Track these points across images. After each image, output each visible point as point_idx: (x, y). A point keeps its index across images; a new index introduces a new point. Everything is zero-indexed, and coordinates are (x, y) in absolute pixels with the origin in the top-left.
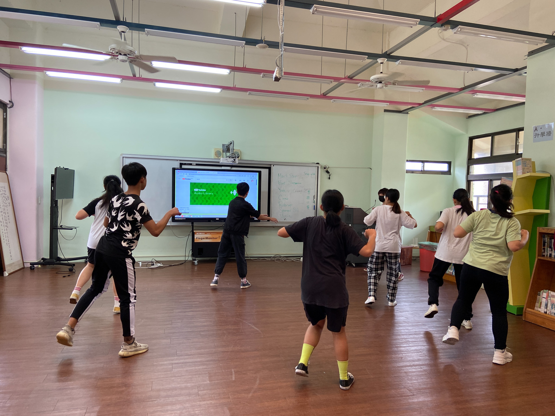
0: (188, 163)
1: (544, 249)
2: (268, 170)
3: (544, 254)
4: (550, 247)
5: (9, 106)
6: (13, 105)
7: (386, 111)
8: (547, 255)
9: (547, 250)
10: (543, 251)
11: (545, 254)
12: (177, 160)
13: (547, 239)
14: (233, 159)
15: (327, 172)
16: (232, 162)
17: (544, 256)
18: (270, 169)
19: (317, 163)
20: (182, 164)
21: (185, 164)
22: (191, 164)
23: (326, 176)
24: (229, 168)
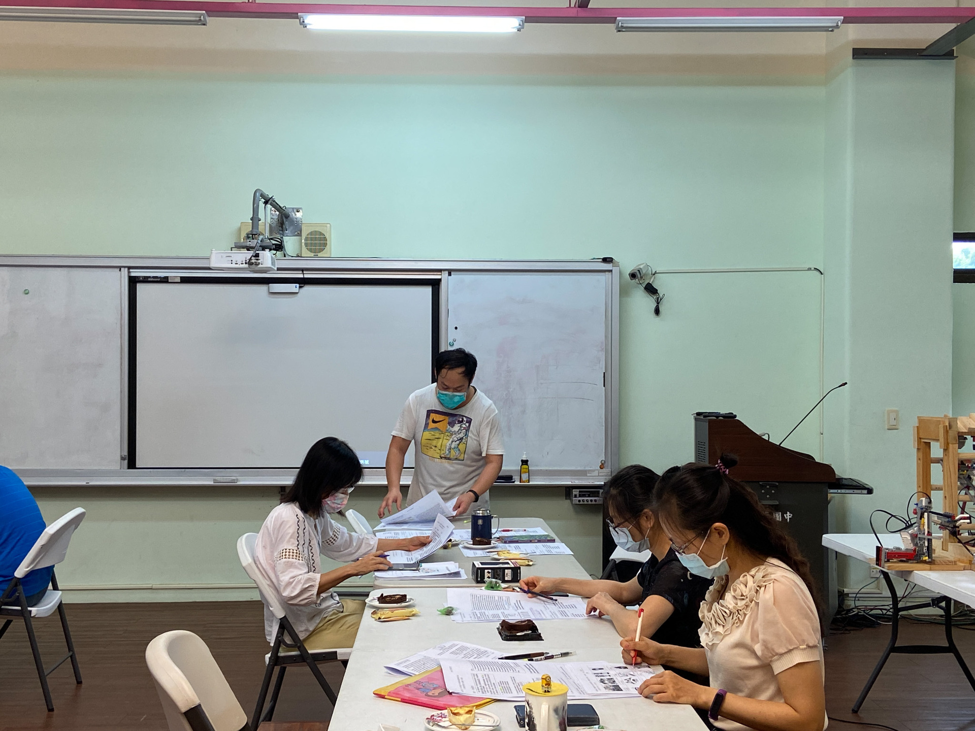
0: (154, 277)
2: (428, 290)
7: (860, 53)
12: (120, 268)
14: (248, 254)
15: (651, 290)
16: (247, 266)
18: (435, 285)
19: (606, 260)
20: (133, 282)
21: (146, 280)
22: (165, 280)
23: (644, 303)
24: (293, 287)
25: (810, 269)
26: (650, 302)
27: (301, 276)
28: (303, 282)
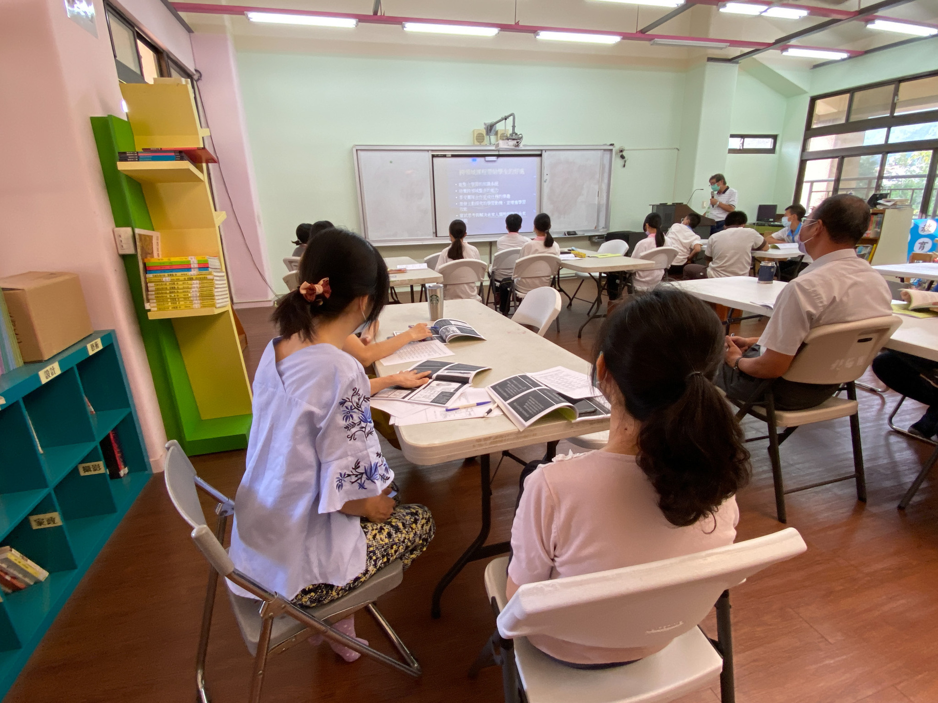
0: (441, 155)
6: (200, 77)
7: (709, 59)
12: (429, 151)
15: (622, 157)
16: (514, 149)
19: (611, 145)
20: (433, 156)
21: (438, 156)
24: (494, 158)
25: (675, 148)
27: (497, 153)
28: (499, 156)
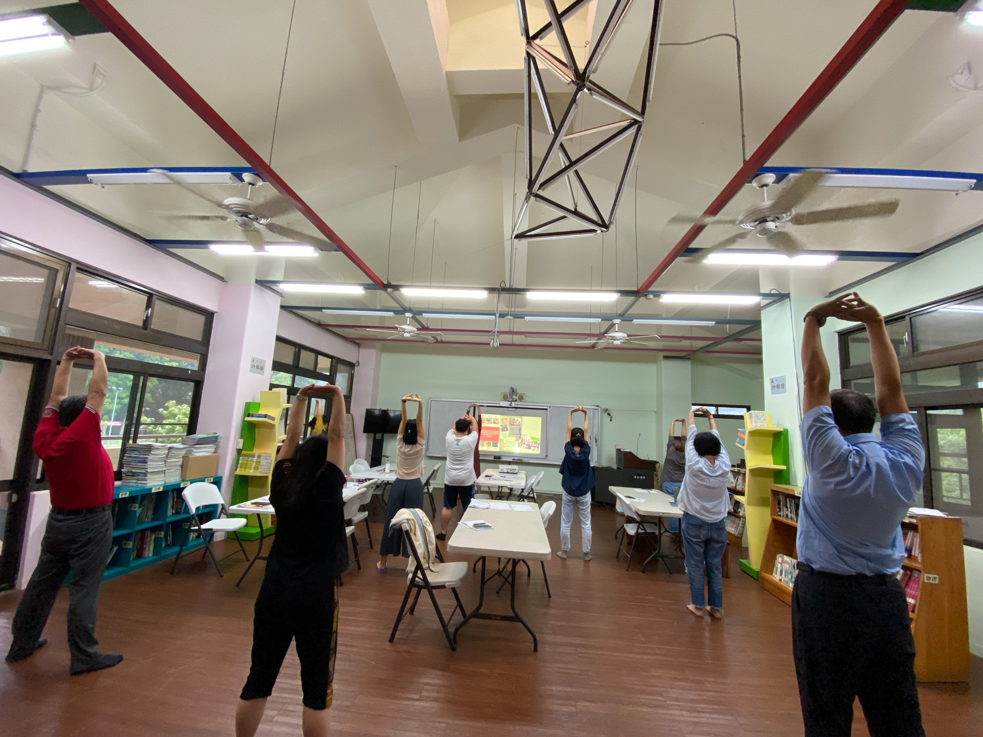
1: (780, 508)
3: (779, 513)
4: (786, 507)
5: (356, 365)
6: (359, 365)
7: (665, 357)
8: (783, 515)
9: (783, 510)
10: (778, 510)
11: (782, 514)
13: (782, 498)
15: (609, 414)
17: (780, 516)
22: (483, 406)
23: (607, 418)
25: (653, 411)
26: (609, 418)
28: (517, 408)
